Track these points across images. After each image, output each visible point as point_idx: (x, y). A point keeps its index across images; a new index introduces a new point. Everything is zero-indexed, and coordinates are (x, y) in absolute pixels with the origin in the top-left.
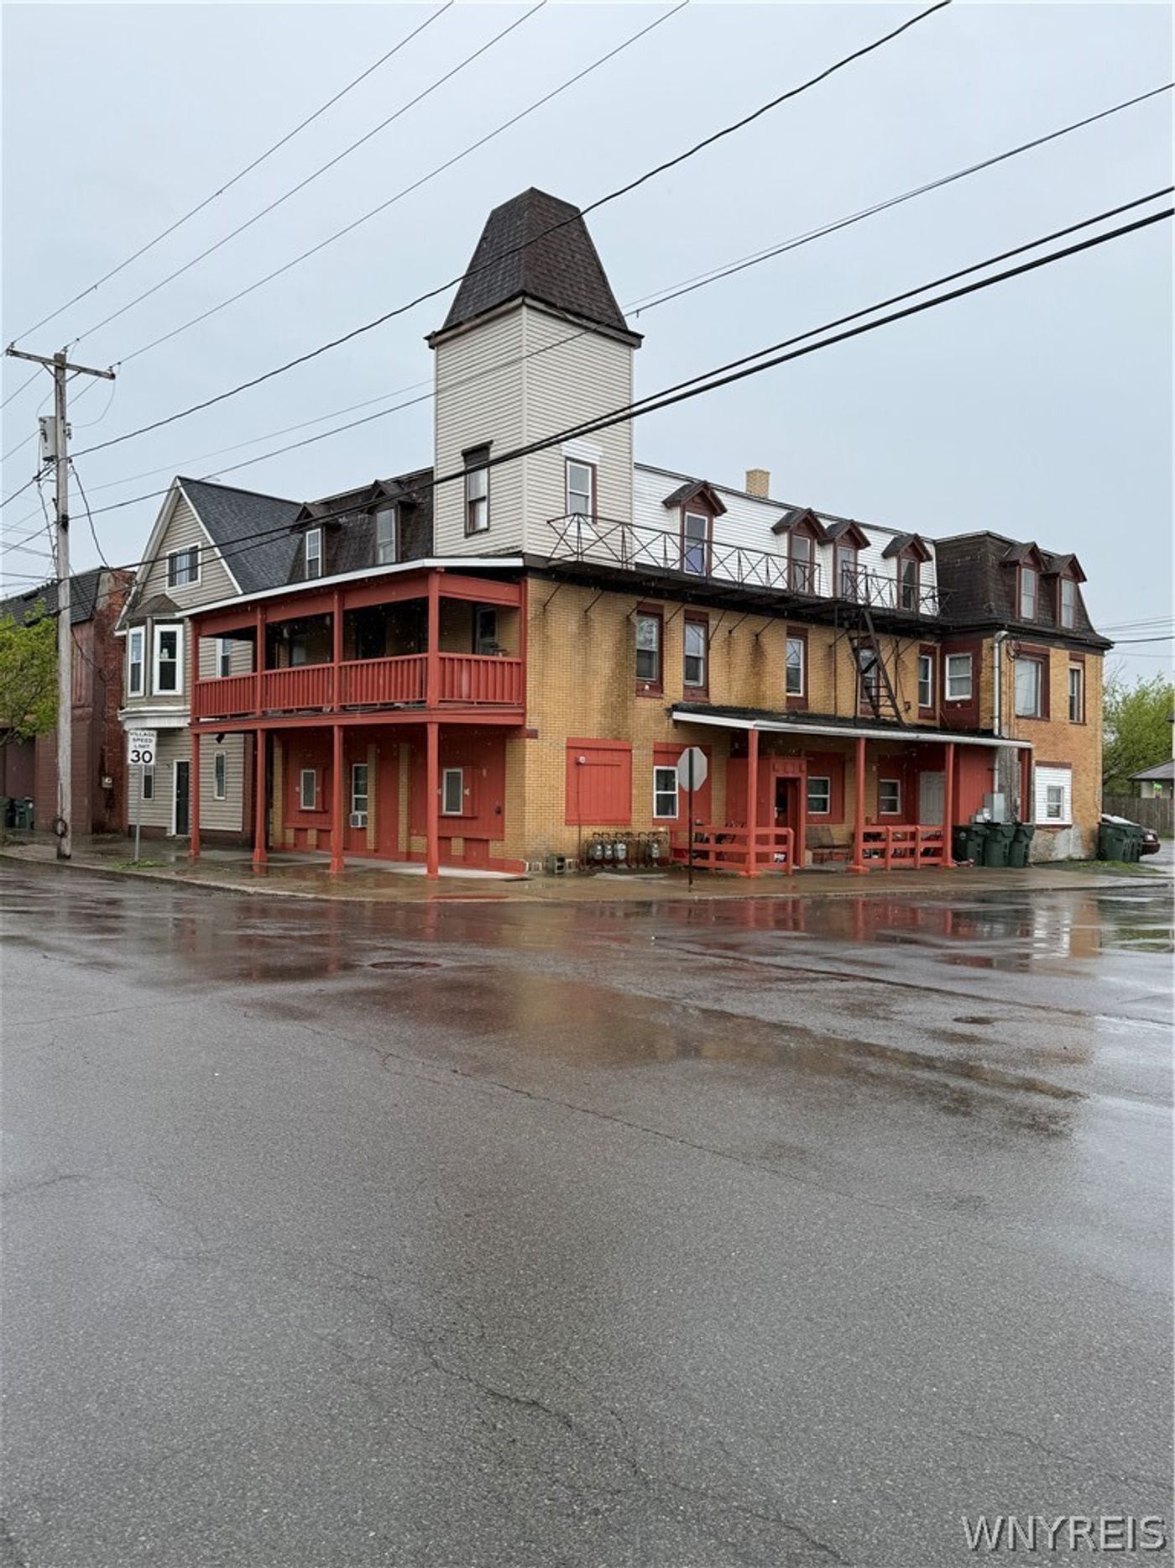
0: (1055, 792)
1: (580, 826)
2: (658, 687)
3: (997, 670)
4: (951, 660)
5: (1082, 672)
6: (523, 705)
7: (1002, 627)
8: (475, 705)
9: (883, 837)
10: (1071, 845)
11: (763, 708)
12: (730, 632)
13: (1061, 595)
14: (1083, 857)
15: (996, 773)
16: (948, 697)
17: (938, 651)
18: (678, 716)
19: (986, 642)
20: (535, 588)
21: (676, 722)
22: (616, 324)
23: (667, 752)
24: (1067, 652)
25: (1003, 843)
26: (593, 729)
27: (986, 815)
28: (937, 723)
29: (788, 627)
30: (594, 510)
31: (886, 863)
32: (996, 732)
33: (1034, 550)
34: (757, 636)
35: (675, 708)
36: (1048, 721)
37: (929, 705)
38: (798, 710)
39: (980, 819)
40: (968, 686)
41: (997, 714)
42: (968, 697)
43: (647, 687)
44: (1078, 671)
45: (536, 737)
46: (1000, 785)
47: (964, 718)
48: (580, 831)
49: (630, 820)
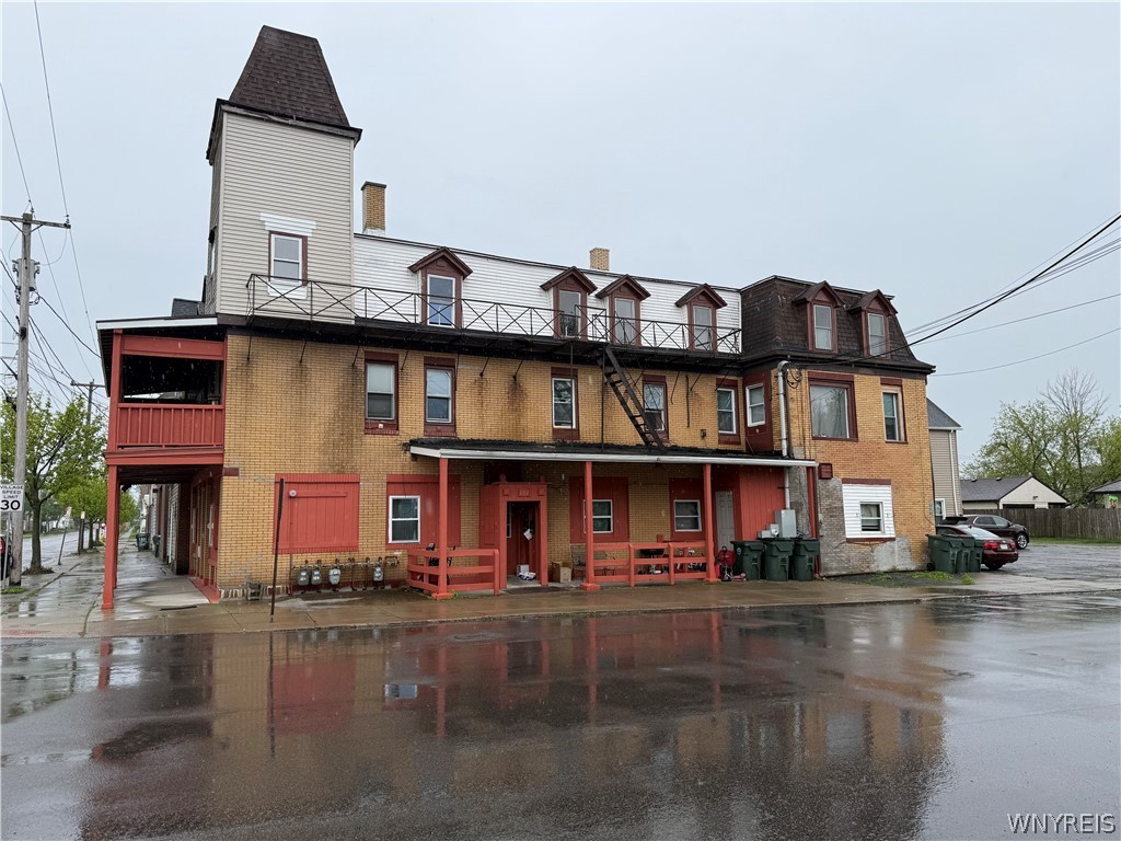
0: (872, 508)
1: (291, 554)
2: (394, 426)
3: (782, 397)
4: (751, 390)
5: (900, 395)
6: (222, 446)
7: (784, 357)
8: (164, 448)
9: (665, 553)
10: (897, 557)
11: (523, 440)
12: (481, 374)
13: (867, 326)
14: (913, 568)
15: (787, 491)
16: (750, 424)
17: (740, 384)
18: (415, 450)
19: (773, 372)
20: (235, 343)
21: (415, 457)
22: (336, 122)
23: (404, 483)
24: (878, 378)
25: (780, 558)
26: (310, 464)
27: (774, 531)
28: (743, 448)
29: (552, 368)
30: (305, 274)
31: (670, 578)
32: (785, 453)
33: (825, 288)
34: (515, 377)
35: (414, 443)
36: (857, 441)
37: (735, 432)
38: (568, 440)
39: (765, 534)
40: (763, 412)
41: (784, 436)
42: (763, 423)
43: (381, 426)
44: (896, 394)
45: (237, 475)
46: (791, 503)
47: (761, 441)
48: (291, 559)
49: (357, 546)
